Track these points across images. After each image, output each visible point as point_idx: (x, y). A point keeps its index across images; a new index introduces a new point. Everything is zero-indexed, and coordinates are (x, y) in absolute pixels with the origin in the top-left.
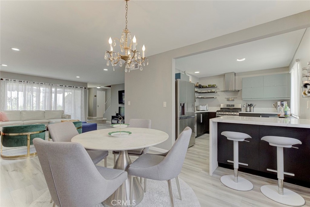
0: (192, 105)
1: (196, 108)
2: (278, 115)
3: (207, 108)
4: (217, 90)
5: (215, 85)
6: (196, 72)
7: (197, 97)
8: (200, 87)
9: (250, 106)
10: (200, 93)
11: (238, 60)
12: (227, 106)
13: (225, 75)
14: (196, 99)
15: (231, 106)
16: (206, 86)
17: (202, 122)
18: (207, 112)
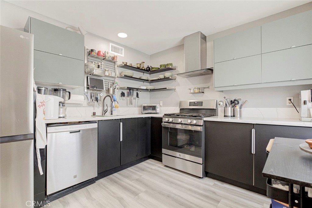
15: (198, 106)
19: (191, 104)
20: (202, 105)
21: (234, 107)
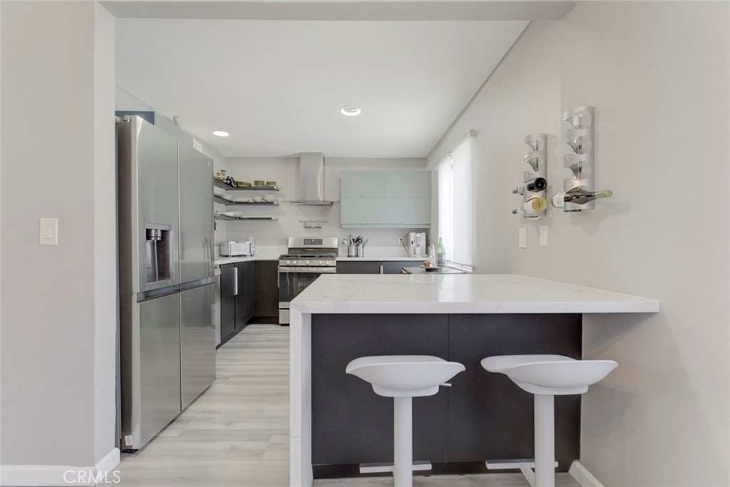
0: (206, 240)
1: (216, 249)
2: (425, 264)
3: (253, 249)
4: (280, 199)
5: (275, 183)
6: (216, 133)
7: (219, 213)
8: (230, 184)
9: (358, 241)
10: (231, 202)
11: (343, 111)
12: (305, 244)
13: (299, 158)
14: (217, 221)
15: (316, 244)
16: (247, 184)
17: (236, 293)
18: (252, 261)
19: (306, 241)
20: (321, 244)
21: (358, 245)
